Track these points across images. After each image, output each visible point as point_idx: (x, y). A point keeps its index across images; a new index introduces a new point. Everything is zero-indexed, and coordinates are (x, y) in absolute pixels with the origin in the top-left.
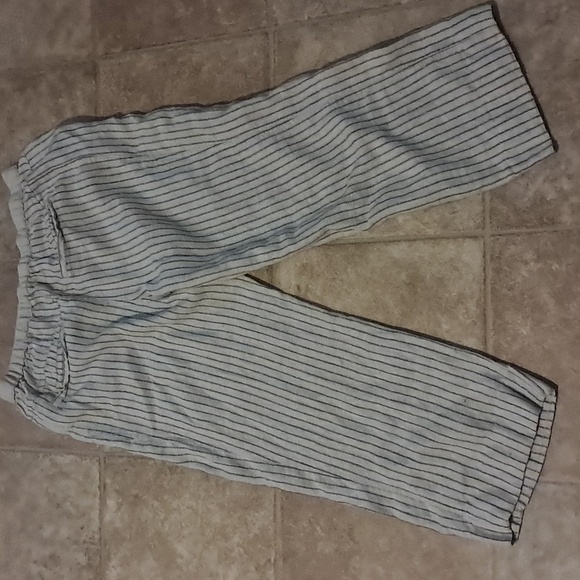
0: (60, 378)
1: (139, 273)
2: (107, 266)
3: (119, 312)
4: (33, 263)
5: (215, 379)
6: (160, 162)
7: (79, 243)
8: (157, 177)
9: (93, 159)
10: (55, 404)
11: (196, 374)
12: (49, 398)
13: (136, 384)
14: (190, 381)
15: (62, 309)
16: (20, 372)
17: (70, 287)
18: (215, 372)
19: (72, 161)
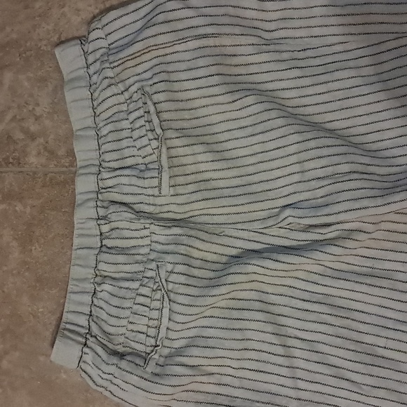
0: (152, 332)
1: (271, 195)
2: (221, 184)
3: (239, 243)
4: (105, 175)
5: (391, 334)
6: (309, 53)
7: (188, 150)
8: (308, 72)
9: (217, 41)
10: (149, 369)
11: (362, 327)
12: (138, 361)
13: (274, 339)
14: (355, 336)
15: (155, 238)
16: (85, 323)
17: (166, 209)
18: (390, 324)
19: (184, 40)
